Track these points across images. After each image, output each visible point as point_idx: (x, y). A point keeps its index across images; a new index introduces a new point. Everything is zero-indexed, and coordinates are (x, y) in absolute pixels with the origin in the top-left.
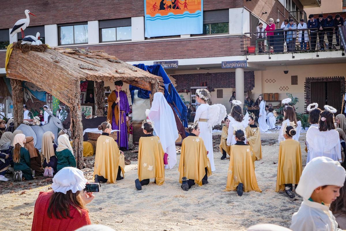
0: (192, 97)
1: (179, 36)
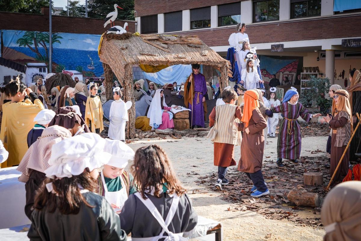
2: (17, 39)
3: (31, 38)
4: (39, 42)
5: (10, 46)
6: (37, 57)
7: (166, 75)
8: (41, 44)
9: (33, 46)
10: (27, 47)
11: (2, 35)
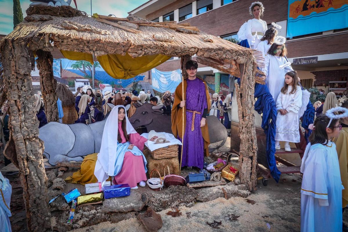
0: (330, 90)
1: (321, 33)
2: (71, 64)
3: (80, 64)
4: (86, 67)
5: (66, 69)
6: (85, 76)
7: (164, 87)
8: (87, 68)
9: (82, 69)
10: (78, 69)
11: (61, 61)
